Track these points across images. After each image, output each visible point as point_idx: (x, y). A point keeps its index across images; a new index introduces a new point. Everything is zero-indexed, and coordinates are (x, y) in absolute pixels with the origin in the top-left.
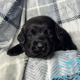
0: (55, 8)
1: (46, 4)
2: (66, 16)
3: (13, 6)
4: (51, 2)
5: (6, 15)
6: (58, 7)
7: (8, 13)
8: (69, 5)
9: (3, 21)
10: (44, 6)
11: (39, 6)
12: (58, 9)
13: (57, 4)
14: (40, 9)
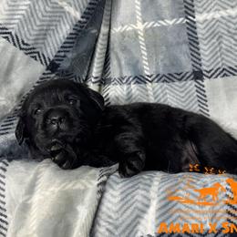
0: (189, 34)
1: (163, 20)
2: (219, 59)
3: (71, 34)
4: (180, 14)
5: (52, 58)
6: (198, 30)
7: (59, 52)
8: (230, 30)
9: (44, 74)
10: (156, 25)
11: (144, 22)
12: (197, 38)
13: (195, 22)
14: (146, 30)
